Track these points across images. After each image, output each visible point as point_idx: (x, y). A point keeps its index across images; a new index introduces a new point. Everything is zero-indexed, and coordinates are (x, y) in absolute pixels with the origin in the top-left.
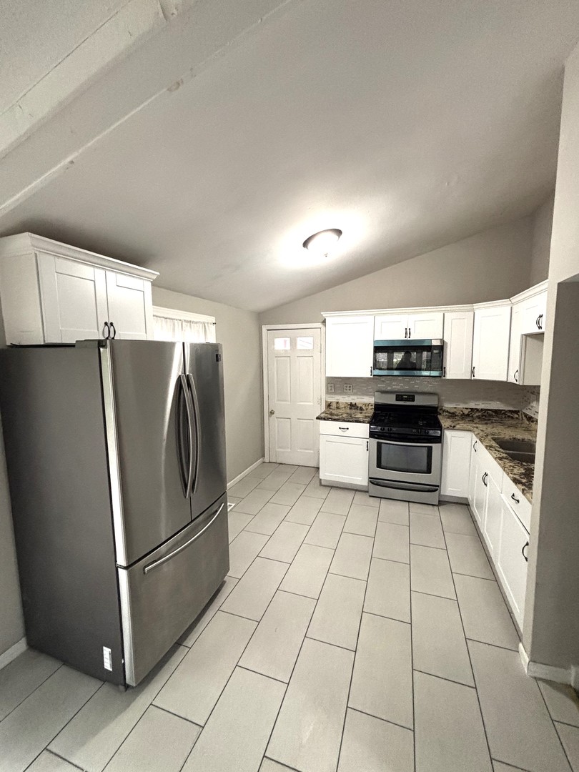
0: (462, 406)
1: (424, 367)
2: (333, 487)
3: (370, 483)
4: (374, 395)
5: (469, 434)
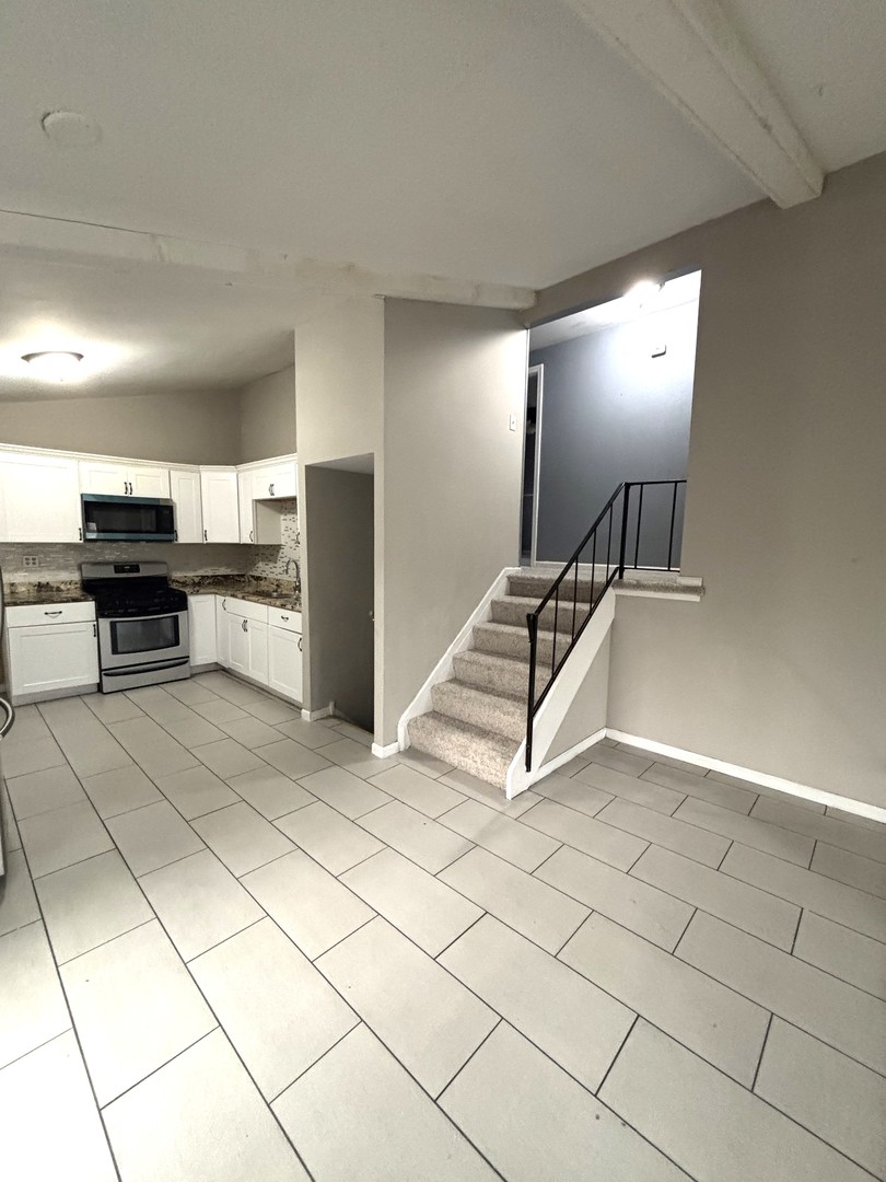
1: (154, 530)
2: (38, 702)
3: (104, 678)
4: (80, 569)
5: (212, 597)
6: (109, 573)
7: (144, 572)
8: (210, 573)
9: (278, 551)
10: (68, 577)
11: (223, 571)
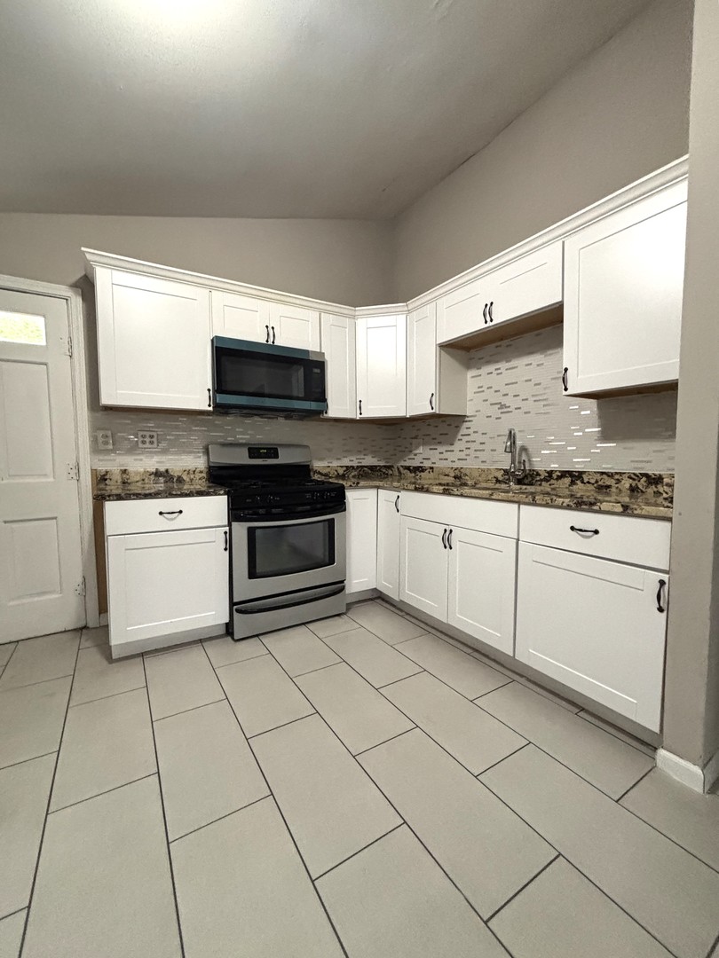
0: (335, 464)
1: (302, 395)
2: (146, 653)
3: (236, 615)
4: (207, 452)
5: (373, 492)
6: (241, 458)
7: (285, 458)
8: (355, 464)
9: (458, 427)
10: (191, 462)
11: (369, 461)
